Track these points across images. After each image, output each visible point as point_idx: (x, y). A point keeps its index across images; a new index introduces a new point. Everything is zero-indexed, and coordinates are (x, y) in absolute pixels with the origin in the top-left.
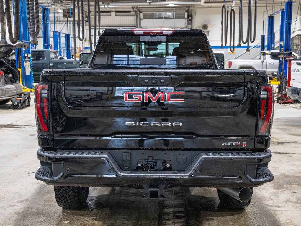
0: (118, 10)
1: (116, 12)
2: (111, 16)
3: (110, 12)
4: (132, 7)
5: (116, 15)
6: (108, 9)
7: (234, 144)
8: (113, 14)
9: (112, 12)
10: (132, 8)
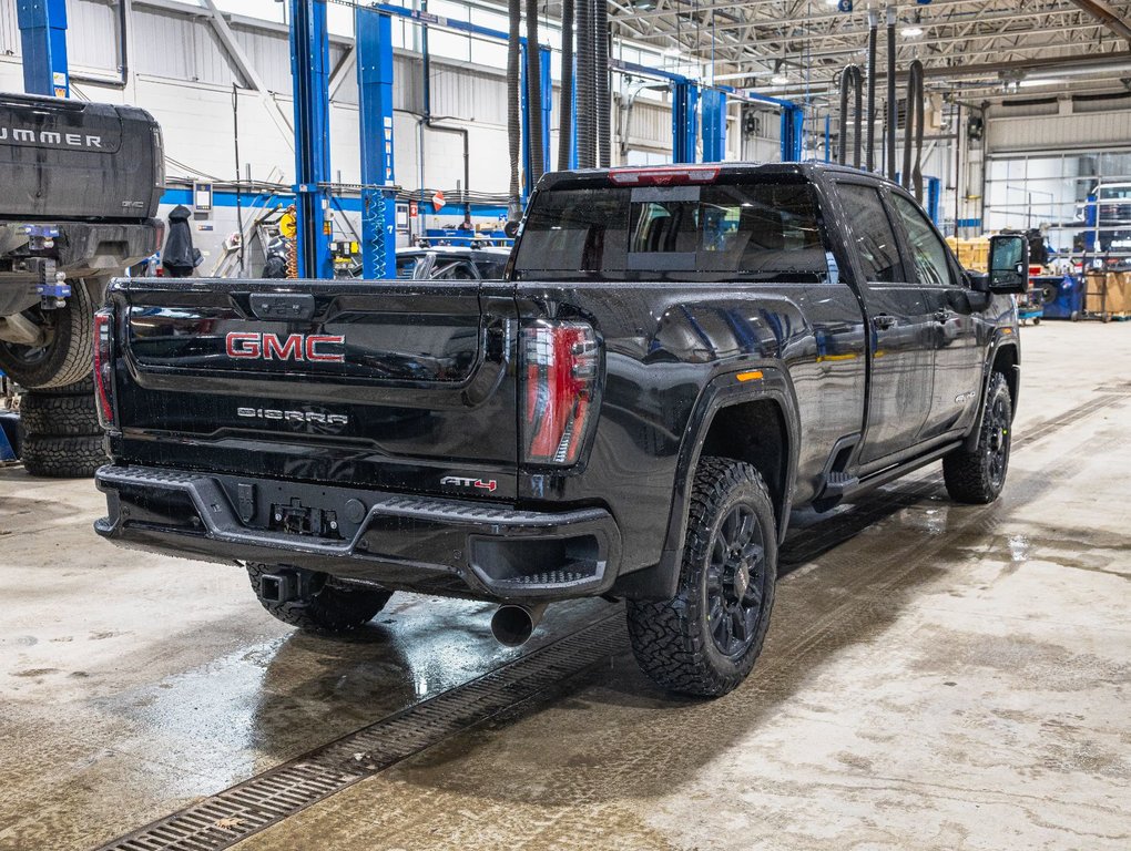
0: (1084, 92)
1: (1076, 98)
2: (1057, 112)
3: (1053, 100)
4: (1122, 80)
5: (1074, 111)
6: (1017, 93)
7: (467, 484)
8: (1066, 107)
9: (1064, 99)
10: (1122, 83)
